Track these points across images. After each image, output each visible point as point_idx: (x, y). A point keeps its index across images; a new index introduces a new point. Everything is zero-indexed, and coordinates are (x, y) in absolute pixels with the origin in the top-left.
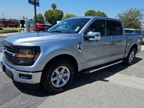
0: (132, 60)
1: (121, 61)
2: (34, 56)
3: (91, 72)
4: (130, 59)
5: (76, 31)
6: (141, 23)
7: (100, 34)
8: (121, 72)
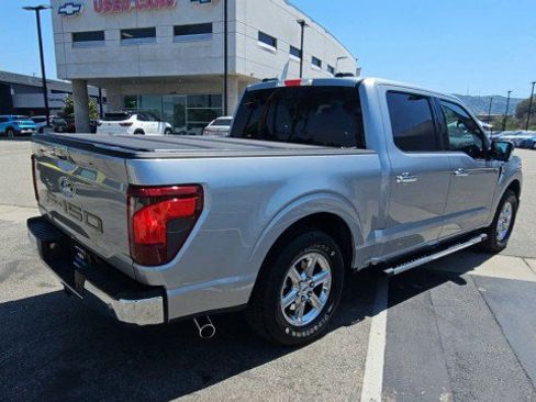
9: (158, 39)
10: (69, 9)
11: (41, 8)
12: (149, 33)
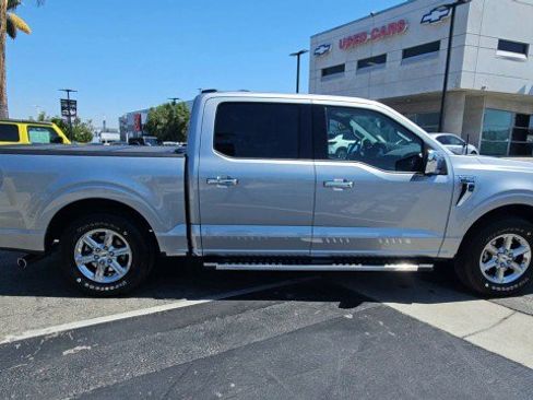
9: (387, 64)
10: (322, 50)
11: (301, 52)
12: (381, 59)
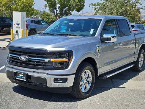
0: (142, 64)
1: (132, 66)
2: (68, 60)
3: (108, 77)
4: (139, 63)
5: (92, 33)
6: (139, 9)
7: (116, 36)
8: (133, 78)
